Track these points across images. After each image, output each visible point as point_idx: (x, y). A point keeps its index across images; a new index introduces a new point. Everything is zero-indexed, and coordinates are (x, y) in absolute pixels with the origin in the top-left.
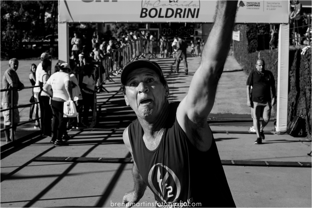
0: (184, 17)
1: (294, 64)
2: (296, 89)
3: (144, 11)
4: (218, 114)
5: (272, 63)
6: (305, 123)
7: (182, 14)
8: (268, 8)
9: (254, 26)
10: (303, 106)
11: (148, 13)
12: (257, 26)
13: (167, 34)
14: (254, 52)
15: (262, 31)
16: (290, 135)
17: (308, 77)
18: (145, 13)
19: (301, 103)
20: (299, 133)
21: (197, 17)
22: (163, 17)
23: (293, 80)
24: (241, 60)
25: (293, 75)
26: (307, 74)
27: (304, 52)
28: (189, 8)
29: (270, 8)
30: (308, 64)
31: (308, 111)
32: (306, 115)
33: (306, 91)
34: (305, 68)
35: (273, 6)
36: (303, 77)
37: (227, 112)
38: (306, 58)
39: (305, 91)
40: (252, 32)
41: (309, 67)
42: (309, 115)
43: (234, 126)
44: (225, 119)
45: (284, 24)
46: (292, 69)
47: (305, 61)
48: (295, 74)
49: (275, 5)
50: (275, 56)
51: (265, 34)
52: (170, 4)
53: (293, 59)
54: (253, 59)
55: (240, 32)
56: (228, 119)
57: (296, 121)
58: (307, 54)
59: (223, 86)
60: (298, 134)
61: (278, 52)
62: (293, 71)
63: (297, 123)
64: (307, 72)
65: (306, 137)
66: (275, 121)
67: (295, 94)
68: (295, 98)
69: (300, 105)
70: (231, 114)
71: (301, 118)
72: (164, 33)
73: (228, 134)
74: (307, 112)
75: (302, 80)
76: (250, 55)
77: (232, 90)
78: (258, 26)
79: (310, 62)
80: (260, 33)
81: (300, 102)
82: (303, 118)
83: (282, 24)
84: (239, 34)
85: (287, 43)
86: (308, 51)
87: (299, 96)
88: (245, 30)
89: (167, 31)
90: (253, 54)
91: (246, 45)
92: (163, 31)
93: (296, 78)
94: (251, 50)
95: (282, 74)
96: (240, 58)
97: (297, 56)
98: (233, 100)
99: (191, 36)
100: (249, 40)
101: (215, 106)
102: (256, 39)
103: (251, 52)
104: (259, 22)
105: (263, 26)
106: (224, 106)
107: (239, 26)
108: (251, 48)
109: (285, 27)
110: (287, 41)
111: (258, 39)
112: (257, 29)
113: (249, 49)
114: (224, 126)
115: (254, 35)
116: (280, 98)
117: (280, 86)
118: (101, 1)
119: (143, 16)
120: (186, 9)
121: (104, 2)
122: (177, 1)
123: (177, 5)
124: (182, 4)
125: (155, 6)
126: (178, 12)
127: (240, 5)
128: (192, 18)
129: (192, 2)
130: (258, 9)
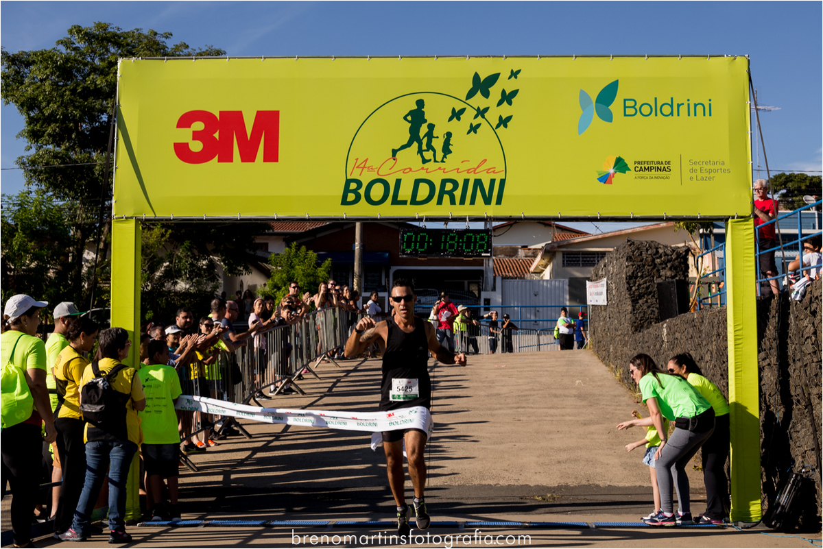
0: (462, 202)
1: (771, 332)
2: (780, 402)
3: (353, 186)
4: (559, 488)
5: (704, 343)
7: (458, 193)
8: (694, 175)
10: (803, 444)
11: (362, 191)
12: (653, 260)
13: (415, 249)
15: (669, 273)
17: (815, 360)
18: (355, 191)
19: (798, 438)
21: (499, 202)
22: (404, 203)
23: (771, 376)
24: (612, 356)
25: (769, 365)
26: (811, 354)
27: (798, 292)
28: (478, 177)
29: (700, 175)
30: (813, 324)
32: (814, 467)
33: (812, 400)
34: (802, 335)
35: (706, 170)
36: (799, 364)
37: (584, 482)
38: (806, 309)
39: (809, 400)
40: (642, 277)
41: (815, 333)
43: (608, 513)
44: (579, 497)
45: (738, 217)
46: (764, 347)
47: (802, 317)
48: (773, 360)
49: (713, 167)
51: (677, 281)
52: (423, 168)
53: (768, 318)
54: (647, 344)
55: (608, 279)
56: (588, 497)
57: (790, 485)
58: (808, 296)
59: (568, 418)
61: (723, 312)
62: (768, 351)
63: (793, 493)
64: (811, 346)
69: (796, 443)
70: (598, 486)
71: (802, 476)
72: (408, 246)
75: (797, 371)
76: (639, 336)
77: (593, 428)
78: (658, 261)
79: (819, 317)
80: (664, 278)
81: (794, 435)
82: (807, 477)
83: (733, 218)
84: (605, 285)
85: (748, 270)
86: (809, 289)
87: (791, 418)
88: (623, 271)
89: (416, 242)
90: (648, 333)
91: (626, 313)
92: (404, 242)
93: (778, 371)
94: (641, 324)
95: (740, 355)
96: (611, 350)
97: (779, 309)
98: (600, 451)
99: (483, 255)
100: (634, 297)
101: (549, 467)
102: (652, 294)
103: (639, 329)
104: (670, 214)
105: (669, 261)
106: (576, 467)
107: (605, 266)
108: (641, 320)
109: (743, 226)
110: (749, 264)
111: (659, 295)
112: (653, 268)
113: (635, 322)
114: (581, 513)
115: (646, 283)
116: (737, 425)
117: (736, 391)
118: (232, 161)
119: (348, 200)
120: (469, 180)
121: (242, 161)
122: (445, 160)
123: (444, 169)
124: (457, 167)
125: (384, 172)
126: (446, 189)
127: (616, 169)
128: (486, 204)
129: (486, 160)
130: (666, 178)
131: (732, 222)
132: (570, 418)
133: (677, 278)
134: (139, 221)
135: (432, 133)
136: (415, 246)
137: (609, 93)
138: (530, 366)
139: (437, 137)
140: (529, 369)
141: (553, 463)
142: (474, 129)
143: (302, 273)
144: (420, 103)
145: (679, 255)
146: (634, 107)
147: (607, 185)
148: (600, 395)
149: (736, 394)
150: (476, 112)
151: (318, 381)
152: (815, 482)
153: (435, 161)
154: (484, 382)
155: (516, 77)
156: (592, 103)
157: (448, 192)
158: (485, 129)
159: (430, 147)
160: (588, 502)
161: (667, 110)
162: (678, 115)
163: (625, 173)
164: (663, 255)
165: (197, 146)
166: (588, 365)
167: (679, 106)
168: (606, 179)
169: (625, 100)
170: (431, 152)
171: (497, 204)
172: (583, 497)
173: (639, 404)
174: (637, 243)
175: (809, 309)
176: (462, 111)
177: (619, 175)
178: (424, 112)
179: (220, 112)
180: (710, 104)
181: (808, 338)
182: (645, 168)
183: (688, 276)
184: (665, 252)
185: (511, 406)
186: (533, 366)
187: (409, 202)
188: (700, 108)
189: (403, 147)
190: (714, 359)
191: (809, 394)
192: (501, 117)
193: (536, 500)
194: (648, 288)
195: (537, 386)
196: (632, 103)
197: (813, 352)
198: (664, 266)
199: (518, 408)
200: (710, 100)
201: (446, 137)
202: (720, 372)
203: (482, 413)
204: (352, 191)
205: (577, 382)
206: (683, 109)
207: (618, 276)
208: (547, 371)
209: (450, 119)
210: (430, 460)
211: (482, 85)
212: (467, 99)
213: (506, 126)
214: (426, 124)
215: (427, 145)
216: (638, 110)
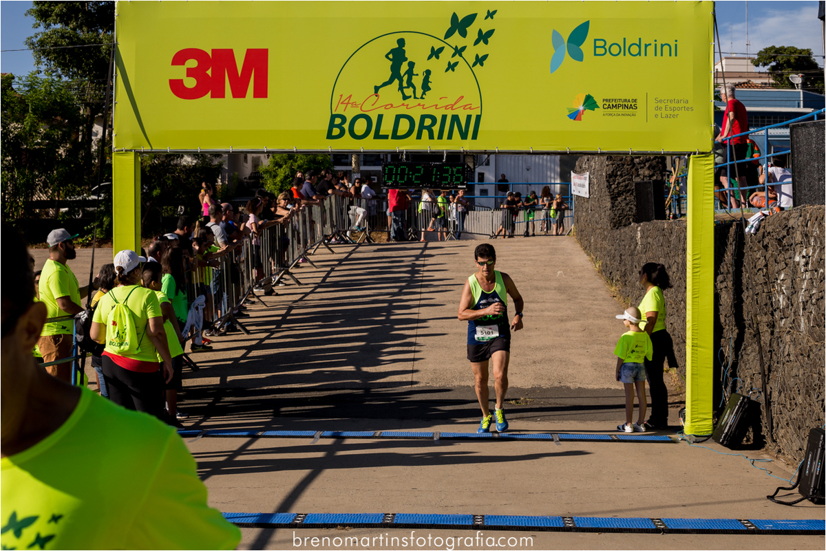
0: (440, 137)
1: (728, 257)
2: (734, 323)
3: (338, 121)
4: (533, 390)
5: (672, 254)
6: (760, 413)
7: (436, 129)
8: (659, 112)
9: (625, 159)
10: (752, 366)
11: (346, 126)
12: (632, 160)
13: (396, 181)
14: (625, 226)
15: (647, 173)
16: (722, 443)
17: (766, 290)
18: (339, 126)
19: (748, 360)
20: (745, 439)
21: (475, 137)
22: (386, 137)
23: (727, 299)
24: (592, 247)
25: (726, 287)
26: (761, 284)
27: (752, 226)
28: (455, 113)
29: (664, 113)
30: (765, 257)
31: (766, 380)
32: (761, 390)
33: (760, 327)
34: (755, 267)
35: (671, 108)
36: (751, 292)
37: (556, 384)
38: (759, 242)
39: (758, 329)
40: (621, 175)
41: (766, 266)
42: (768, 393)
44: (550, 401)
45: (700, 153)
46: (722, 270)
47: (756, 249)
48: (730, 284)
49: (677, 105)
50: (678, 237)
51: (654, 181)
52: (403, 105)
53: (726, 245)
54: (623, 243)
55: (590, 173)
56: (559, 401)
57: (737, 407)
58: (762, 230)
59: (547, 313)
60: (742, 441)
61: (686, 228)
62: (725, 275)
63: (740, 414)
64: (763, 278)
65: (762, 450)
66: (682, 406)
67: (731, 336)
68: (733, 345)
69: (746, 364)
70: (568, 388)
71: (749, 398)
72: (390, 178)
73: (560, 444)
74: (764, 384)
75: (750, 299)
76: (617, 233)
77: (569, 325)
78: (637, 160)
79: (769, 252)
80: (642, 177)
81: (745, 357)
82: (753, 398)
83: (695, 153)
84: (588, 179)
85: (708, 203)
86: (763, 224)
87: (743, 341)
88: (603, 169)
89: (396, 174)
90: (624, 232)
91: (606, 209)
92: (385, 174)
93: (734, 295)
94: (619, 221)
95: (697, 282)
96: (592, 241)
97: (736, 237)
98: (573, 351)
100: (613, 195)
101: (524, 368)
102: (631, 192)
103: (617, 225)
105: (647, 161)
106: (550, 367)
107: (588, 160)
108: (619, 217)
109: (704, 161)
110: (708, 197)
111: (636, 193)
112: (632, 167)
113: (614, 219)
114: (549, 420)
115: (625, 181)
116: (693, 346)
117: (693, 315)
118: (224, 97)
119: (333, 134)
120: (446, 116)
121: (234, 97)
122: (424, 96)
123: (424, 105)
124: (436, 102)
125: (367, 107)
126: (425, 125)
127: (586, 106)
128: (462, 139)
129: (462, 97)
130: (633, 115)
131: (693, 158)
132: (549, 314)
133: (655, 178)
134: (138, 153)
135: (412, 71)
136: (396, 178)
137: (580, 33)
138: (516, 255)
139: (417, 75)
140: (514, 257)
141: (529, 363)
142: (452, 67)
144: (401, 42)
146: (603, 47)
147: (577, 122)
148: (579, 288)
149: (693, 318)
150: (454, 51)
151: (315, 269)
152: (760, 404)
153: (415, 98)
155: (492, 18)
156: (564, 43)
157: (427, 128)
158: (462, 67)
159: (410, 84)
160: (557, 406)
161: (635, 50)
162: (646, 55)
163: (594, 110)
165: (191, 83)
166: (570, 254)
168: (575, 116)
169: (595, 40)
170: (411, 89)
171: (472, 139)
172: (553, 400)
173: (615, 298)
175: (761, 242)
176: (441, 49)
177: (587, 111)
178: (404, 51)
179: (212, 50)
180: (676, 45)
181: (760, 269)
186: (518, 255)
187: (390, 137)
188: (666, 49)
189: (385, 84)
190: (680, 272)
191: (758, 324)
192: (477, 56)
193: (511, 404)
194: (627, 186)
195: (520, 277)
196: (602, 43)
197: (764, 283)
198: (642, 165)
200: (676, 41)
201: (425, 74)
204: (337, 126)
205: (559, 272)
206: (651, 49)
207: (599, 173)
208: (531, 260)
209: (430, 58)
210: (414, 360)
211: (460, 25)
212: (446, 38)
213: (482, 65)
214: (407, 62)
215: (407, 83)
216: (607, 50)
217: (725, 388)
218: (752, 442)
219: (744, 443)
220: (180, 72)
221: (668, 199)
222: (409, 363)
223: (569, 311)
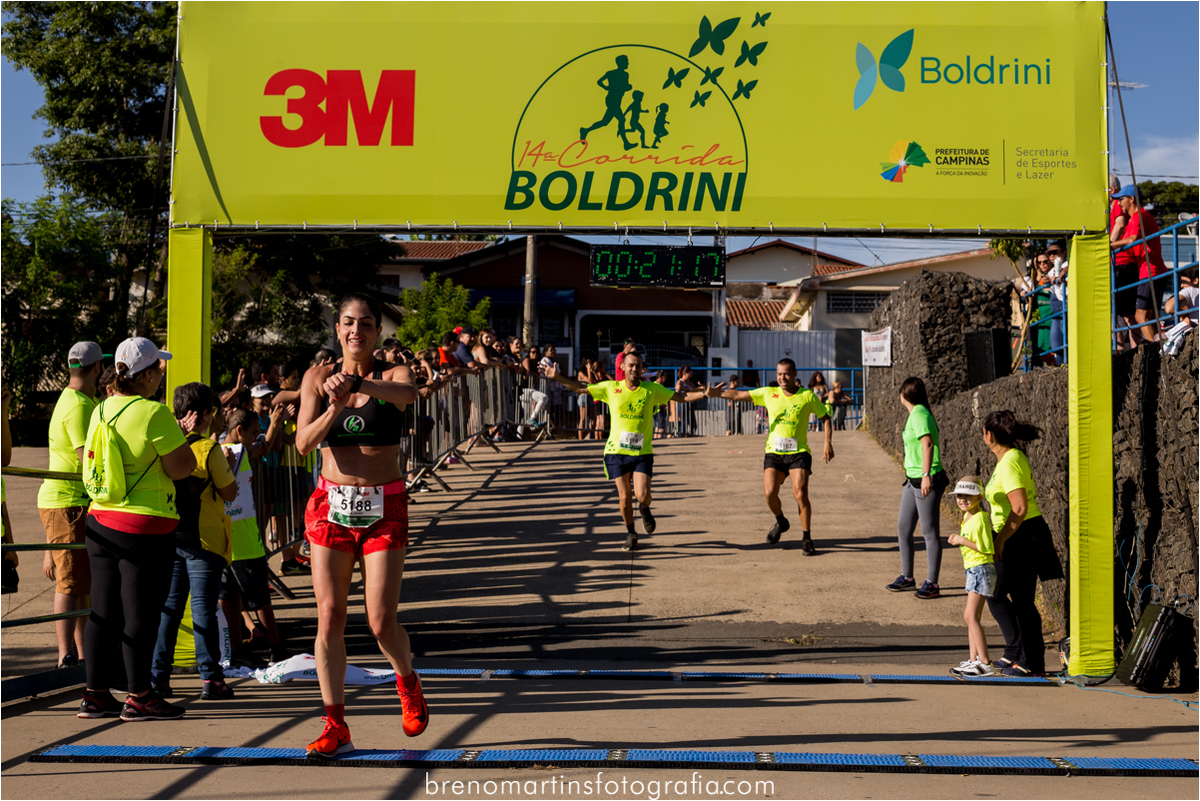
0: (683, 206)
2: (1144, 503)
3: (523, 182)
4: (821, 627)
6: (1193, 633)
7: (676, 194)
8: (1023, 170)
10: (1176, 564)
11: (536, 190)
12: (960, 301)
13: (613, 275)
14: (950, 398)
15: (982, 320)
16: (1133, 683)
18: (525, 189)
19: (1170, 555)
20: (1168, 679)
21: (736, 207)
22: (598, 206)
23: (1131, 467)
25: (1128, 449)
26: (1189, 433)
27: (1172, 343)
28: (705, 169)
29: (1031, 170)
32: (1193, 598)
33: (1191, 500)
34: (1178, 407)
35: (1041, 163)
36: (1172, 448)
37: (856, 619)
38: (1184, 367)
39: (1187, 499)
40: (943, 325)
43: (890, 662)
44: (849, 640)
45: (1087, 233)
46: (1121, 423)
47: (1179, 379)
48: (1135, 442)
49: (1050, 159)
50: (1045, 392)
51: (993, 329)
52: (625, 157)
53: (1128, 382)
54: (949, 422)
55: (893, 328)
56: (862, 640)
57: (1156, 624)
58: (1188, 349)
60: (1163, 682)
62: (1127, 430)
63: (1161, 635)
64: (1191, 422)
67: (1139, 525)
68: (1143, 538)
69: (1165, 563)
70: (875, 625)
71: (1174, 610)
72: (603, 270)
73: (875, 687)
75: (1170, 458)
78: (967, 301)
80: (975, 326)
81: (1164, 551)
82: (1181, 611)
83: (1080, 233)
84: (889, 337)
85: (1101, 311)
87: (1160, 527)
88: (915, 316)
89: (614, 264)
90: (951, 405)
92: (597, 264)
93: (1142, 458)
94: (940, 392)
95: (1086, 434)
97: (1145, 368)
98: (879, 575)
99: (712, 283)
100: (930, 354)
101: (805, 596)
102: (958, 350)
103: (938, 400)
104: (987, 227)
105: (983, 302)
106: (844, 597)
107: (889, 309)
108: (940, 388)
109: (1093, 246)
110: (1101, 301)
111: (967, 352)
112: (960, 312)
113: (932, 391)
114: (851, 662)
115: (949, 333)
116: (1081, 535)
117: (1080, 486)
119: (516, 202)
120: (692, 174)
121: (362, 142)
122: (657, 144)
123: (657, 158)
124: (675, 155)
125: (568, 160)
126: (659, 187)
127: (909, 160)
128: (717, 209)
129: (717, 146)
130: (983, 174)
131: (1077, 240)
132: (837, 528)
133: (995, 327)
135: (640, 106)
136: (613, 270)
137: (899, 49)
139: (647, 111)
141: (812, 591)
143: (447, 317)
144: (622, 61)
145: (997, 293)
146: (936, 70)
147: (895, 184)
148: (880, 495)
149: (1080, 490)
150: (704, 75)
151: (471, 472)
152: (1194, 621)
153: (644, 146)
154: (711, 475)
155: (763, 24)
156: (875, 62)
157: (661, 192)
158: (717, 100)
159: (636, 126)
160: (861, 646)
161: (984, 74)
162: (1001, 82)
163: (922, 166)
164: (974, 293)
165: (293, 122)
166: (862, 453)
167: (1002, 68)
168: (893, 175)
169: (923, 59)
170: (637, 133)
171: (733, 210)
172: (854, 640)
174: (937, 275)
175: (1188, 367)
176: (684, 73)
177: (912, 168)
178: (627, 74)
179: (329, 72)
180: (1048, 67)
181: (1186, 409)
182: (951, 158)
183: (1010, 324)
184: (977, 289)
185: (750, 509)
187: (604, 206)
188: (1033, 72)
189: (597, 126)
190: (1048, 443)
191: (1187, 491)
192: (740, 83)
193: (787, 643)
194: (951, 340)
196: (933, 64)
198: (975, 309)
199: (761, 512)
201: (659, 111)
202: (1056, 461)
203: (708, 519)
204: (522, 189)
205: (847, 476)
206: (1009, 73)
207: (909, 323)
209: (666, 85)
210: (631, 585)
211: (713, 35)
212: (690, 56)
213: (747, 96)
214: (631, 92)
215: (631, 123)
216: (942, 74)
217: (1132, 606)
218: (1178, 685)
219: (1166, 685)
220: (277, 106)
221: (1015, 361)
222: (623, 589)
223: (867, 525)
